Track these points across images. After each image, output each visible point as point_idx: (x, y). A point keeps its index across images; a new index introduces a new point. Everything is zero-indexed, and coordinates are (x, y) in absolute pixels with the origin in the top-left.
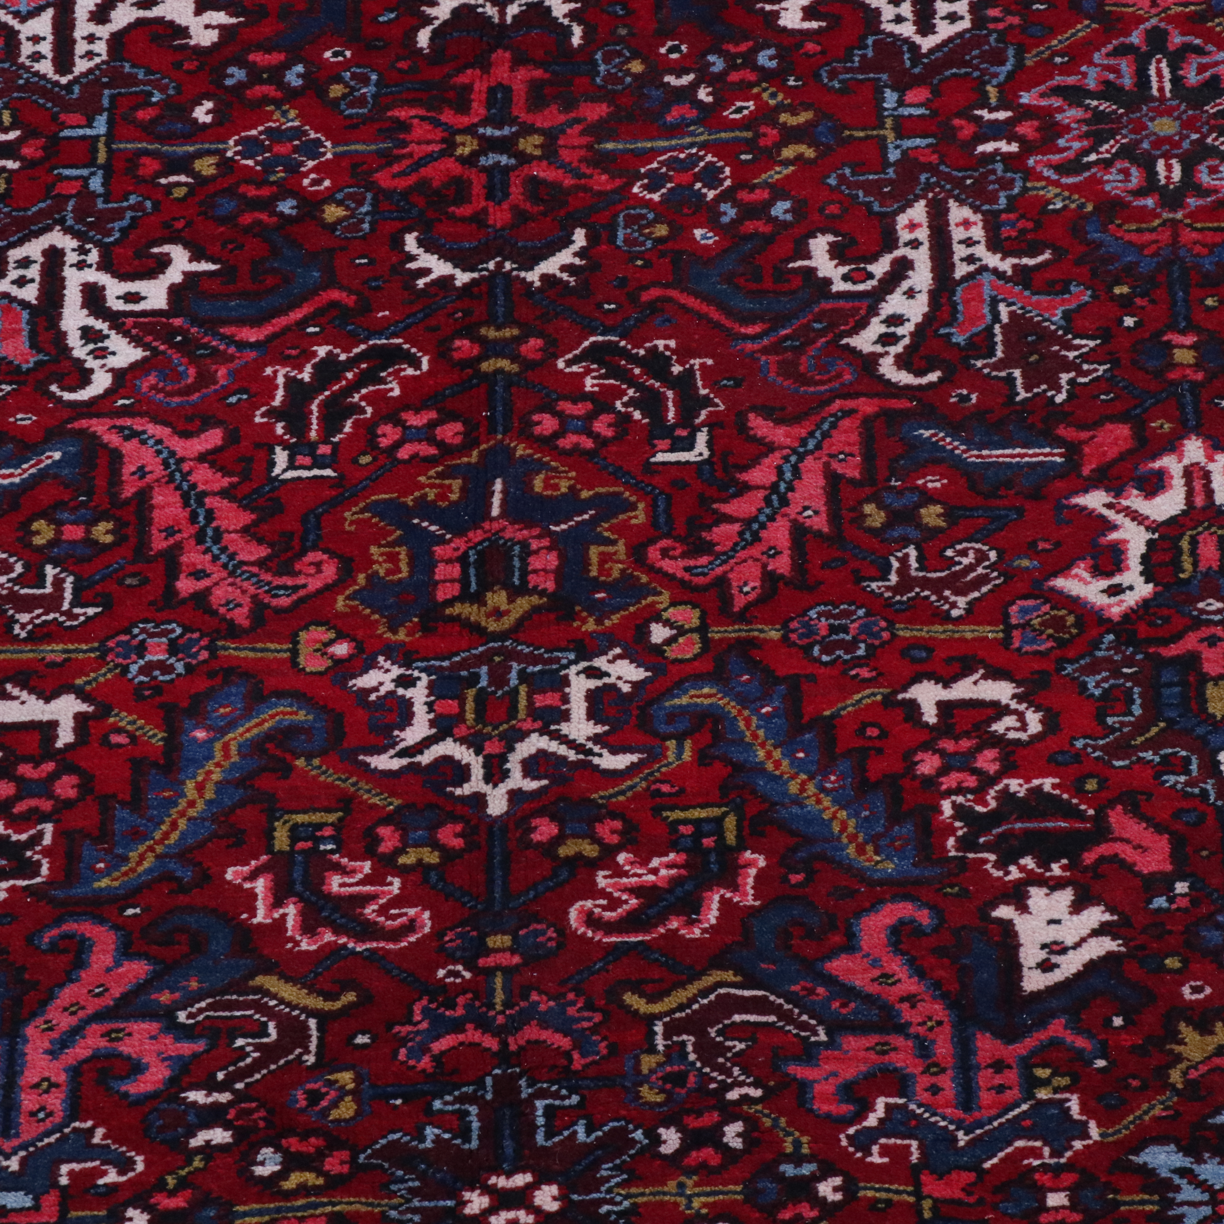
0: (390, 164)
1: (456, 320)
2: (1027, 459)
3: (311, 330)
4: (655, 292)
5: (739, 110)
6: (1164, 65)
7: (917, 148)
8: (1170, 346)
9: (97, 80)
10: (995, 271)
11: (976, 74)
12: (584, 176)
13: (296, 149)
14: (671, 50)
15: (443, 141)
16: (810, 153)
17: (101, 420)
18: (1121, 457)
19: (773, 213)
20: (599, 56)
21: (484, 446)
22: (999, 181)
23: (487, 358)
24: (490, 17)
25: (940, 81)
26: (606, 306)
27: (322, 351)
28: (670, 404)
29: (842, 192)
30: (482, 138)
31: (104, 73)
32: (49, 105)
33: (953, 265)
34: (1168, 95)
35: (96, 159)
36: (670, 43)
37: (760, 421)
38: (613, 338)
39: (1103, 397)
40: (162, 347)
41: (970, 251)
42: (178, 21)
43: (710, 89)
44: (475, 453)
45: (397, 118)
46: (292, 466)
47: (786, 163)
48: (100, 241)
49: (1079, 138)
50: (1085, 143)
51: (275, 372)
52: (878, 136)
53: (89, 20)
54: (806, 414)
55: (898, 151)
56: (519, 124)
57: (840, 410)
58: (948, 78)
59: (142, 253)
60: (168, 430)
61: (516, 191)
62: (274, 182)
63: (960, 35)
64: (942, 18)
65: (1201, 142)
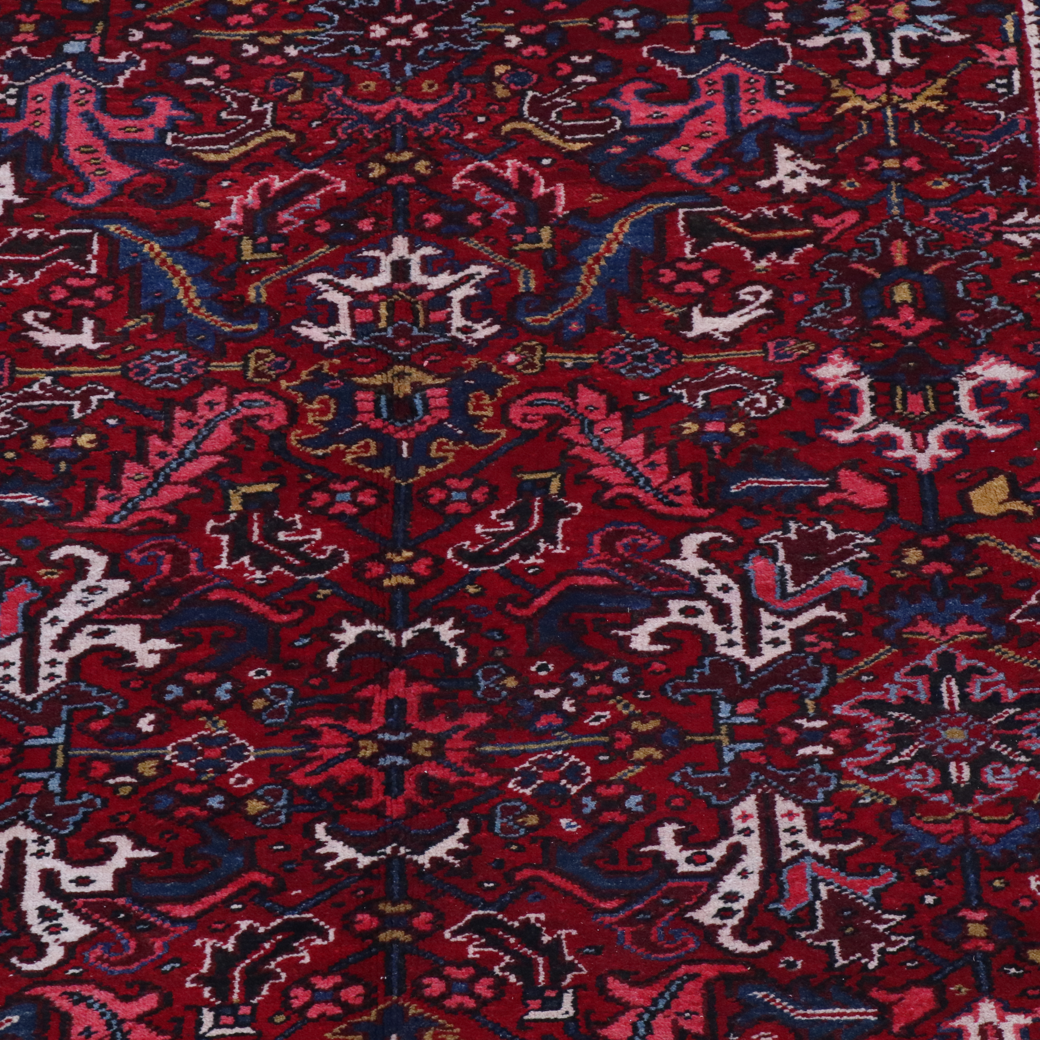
0: (303, 765)
1: (358, 897)
2: (845, 1018)
3: (235, 907)
4: (527, 873)
5: (597, 719)
6: (953, 683)
7: (748, 750)
8: (964, 921)
9: (57, 697)
10: (815, 855)
11: (796, 689)
12: (468, 774)
13: (224, 753)
14: (540, 669)
15: (348, 745)
16: (657, 755)
17: (54, 987)
18: (926, 1017)
19: (627, 805)
20: (479, 673)
21: (381, 1006)
22: (817, 779)
23: (384, 929)
24: (388, 642)
25: (767, 695)
26: (486, 885)
27: (244, 925)
28: (541, 969)
29: (684, 788)
30: (381, 743)
31: (63, 692)
32: (16, 719)
33: (780, 850)
34: (957, 708)
35: (55, 763)
36: (539, 663)
37: (617, 984)
38: (492, 912)
39: (909, 964)
40: (108, 924)
41: (794, 838)
42: (126, 647)
43: (573, 701)
44: (374, 1012)
45: (310, 726)
46: (216, 1025)
47: (638, 763)
48: (56, 833)
49: (884, 743)
50: (889, 748)
51: (204, 944)
52: (714, 741)
53: (52, 648)
54: (657, 978)
55: (732, 754)
56: (412, 730)
57: (686, 974)
58: (772, 692)
59: (92, 843)
60: (111, 995)
61: (410, 787)
62: (205, 782)
63: (782, 657)
64: (767, 643)
65: (986, 748)
